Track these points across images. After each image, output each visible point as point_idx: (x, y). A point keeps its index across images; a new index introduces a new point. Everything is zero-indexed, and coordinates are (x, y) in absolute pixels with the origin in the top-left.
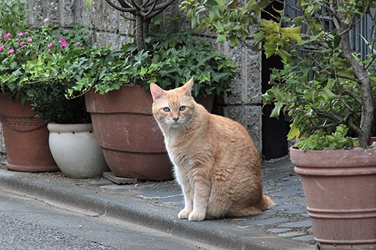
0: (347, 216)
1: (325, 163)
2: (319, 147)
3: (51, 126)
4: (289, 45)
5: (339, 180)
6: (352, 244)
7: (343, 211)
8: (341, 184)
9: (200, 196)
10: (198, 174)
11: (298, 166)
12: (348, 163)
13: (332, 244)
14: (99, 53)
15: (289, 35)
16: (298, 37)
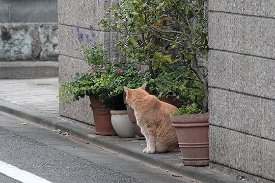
0: (194, 146)
1: (183, 121)
2: (183, 113)
3: (111, 112)
4: (166, 64)
5: (190, 129)
6: (197, 160)
7: (192, 144)
8: (191, 131)
9: (151, 141)
10: (150, 131)
11: (174, 123)
12: (193, 121)
13: (188, 160)
14: (130, 74)
15: (166, 59)
16: (170, 60)
